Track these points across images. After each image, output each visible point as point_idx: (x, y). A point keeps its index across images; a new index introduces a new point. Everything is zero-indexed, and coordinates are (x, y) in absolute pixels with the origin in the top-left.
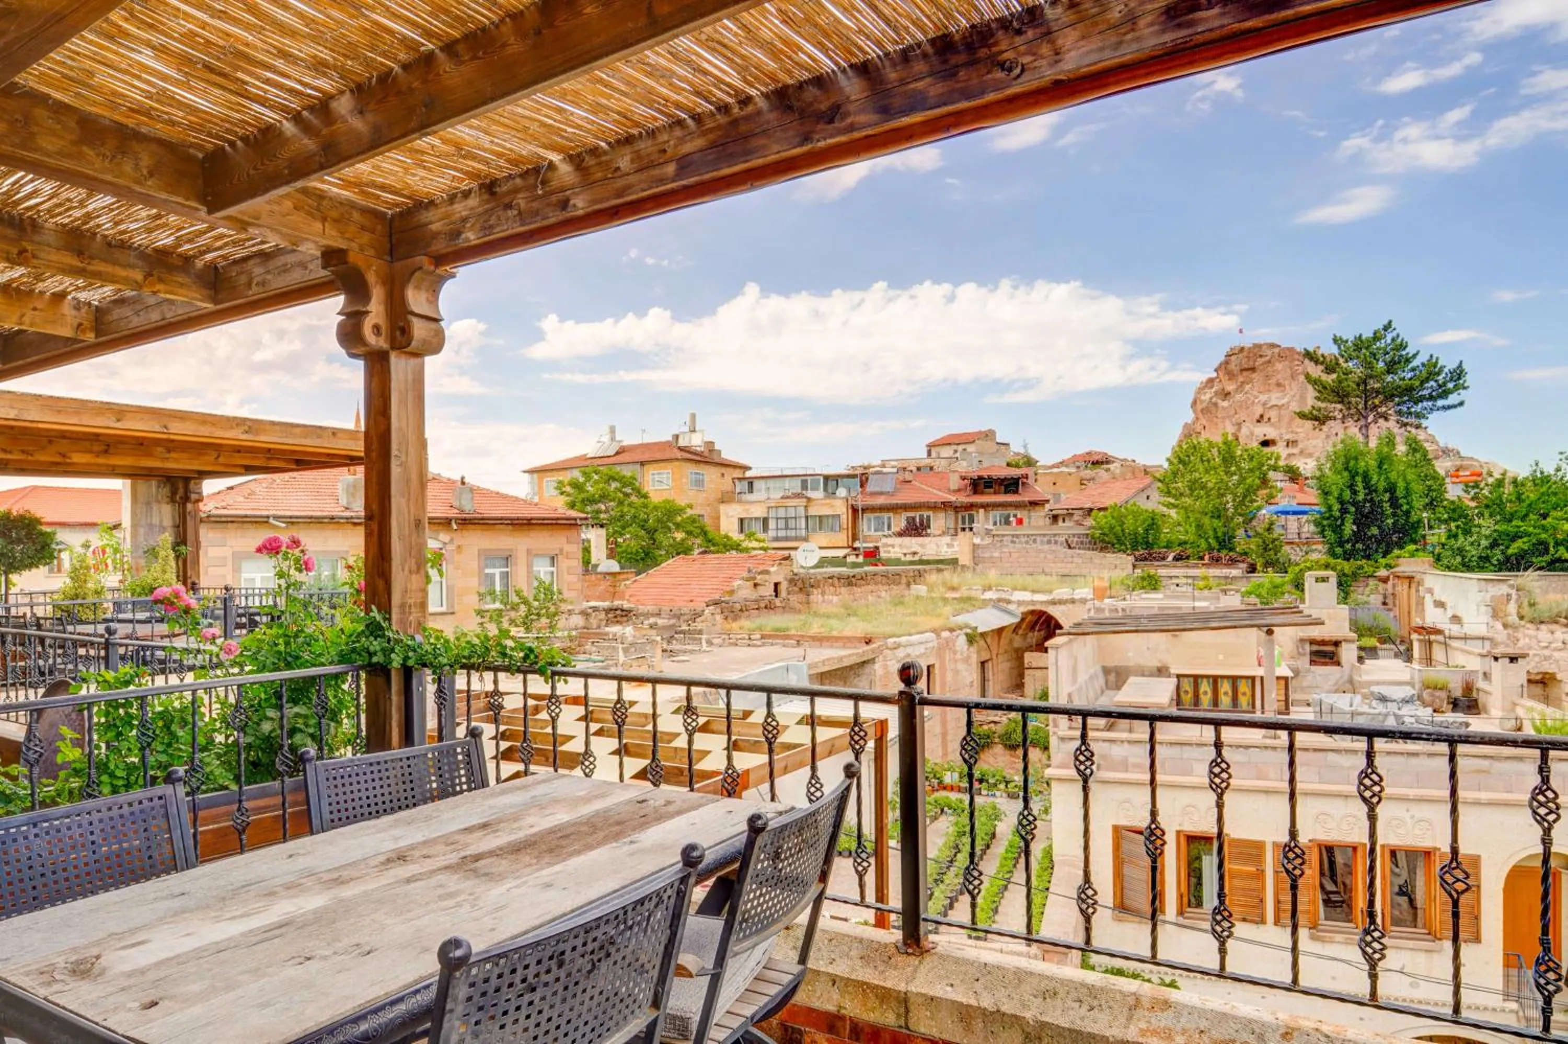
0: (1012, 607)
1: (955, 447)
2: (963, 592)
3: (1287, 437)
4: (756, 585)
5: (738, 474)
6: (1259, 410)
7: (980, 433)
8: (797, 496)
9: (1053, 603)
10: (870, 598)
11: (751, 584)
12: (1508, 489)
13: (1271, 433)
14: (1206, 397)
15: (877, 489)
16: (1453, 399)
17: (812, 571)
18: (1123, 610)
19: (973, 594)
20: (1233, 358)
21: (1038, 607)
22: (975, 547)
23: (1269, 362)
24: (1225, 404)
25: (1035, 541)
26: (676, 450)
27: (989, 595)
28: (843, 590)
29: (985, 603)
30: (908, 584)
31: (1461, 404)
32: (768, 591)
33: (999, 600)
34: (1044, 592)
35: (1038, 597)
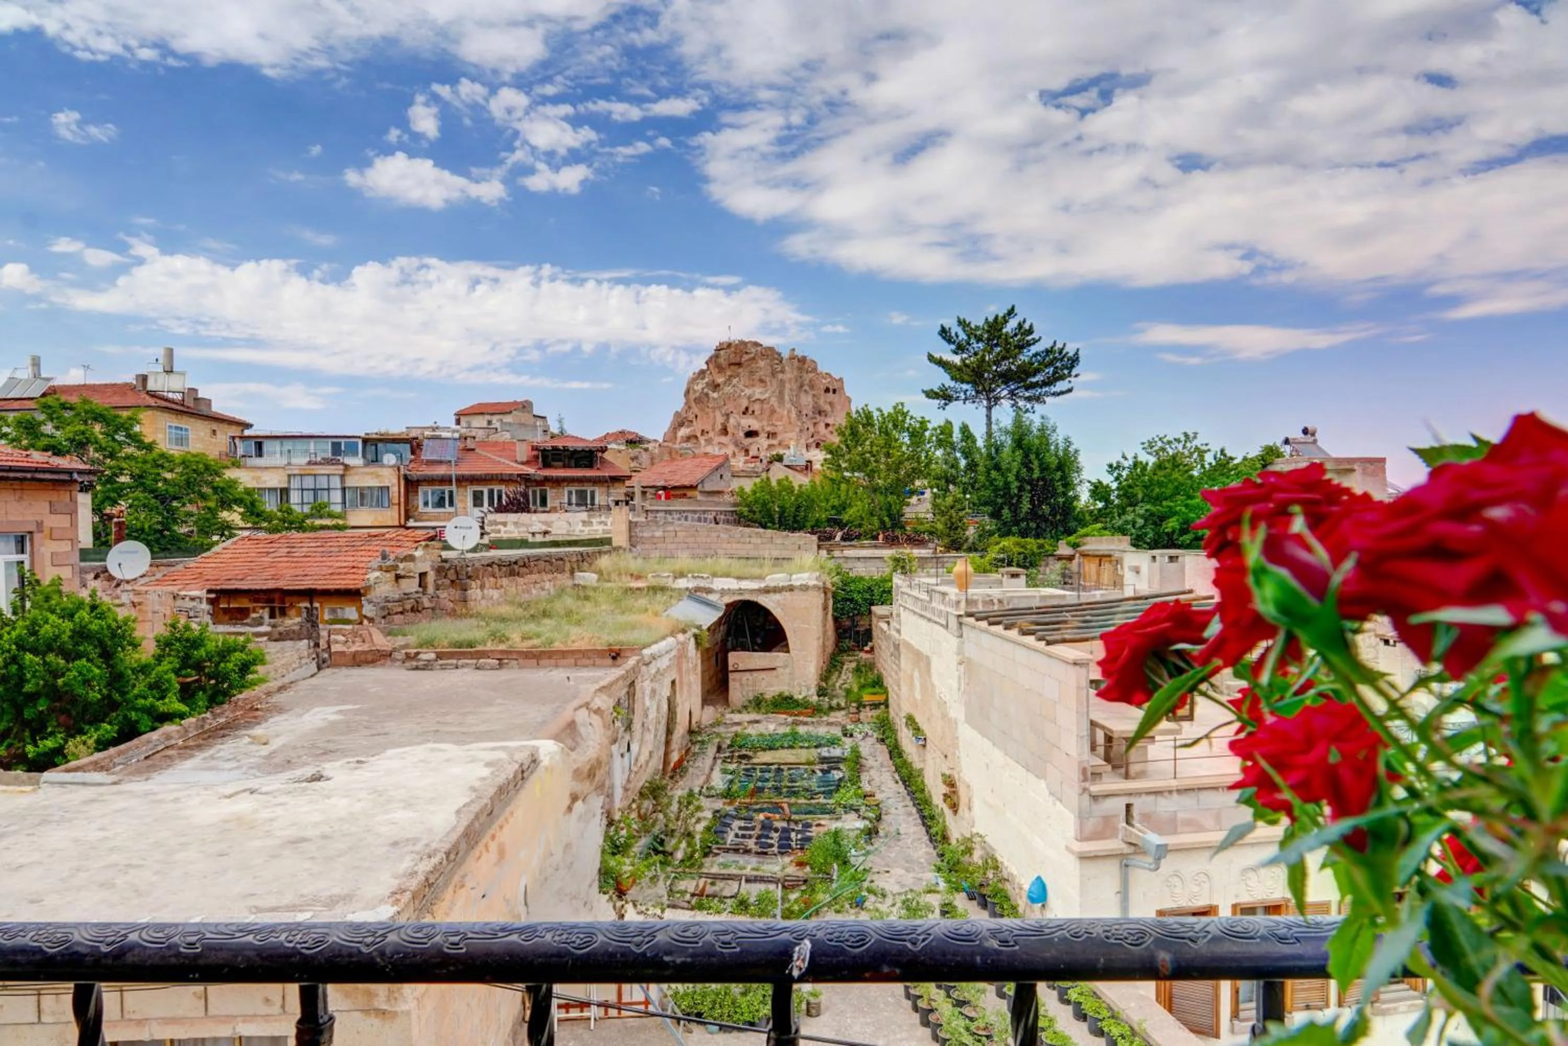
0: (713, 597)
1: (488, 417)
2: (651, 581)
3: (768, 429)
4: (398, 577)
5: (234, 431)
6: (745, 403)
7: (515, 403)
8: (327, 462)
9: (767, 591)
10: (534, 591)
11: (390, 576)
13: (755, 425)
14: (698, 387)
15: (434, 457)
16: (1061, 386)
17: (470, 555)
18: (1000, 601)
19: (662, 582)
20: (722, 352)
21: (747, 597)
22: (632, 525)
23: (754, 359)
24: (715, 395)
25: (686, 519)
26: (143, 395)
27: (682, 583)
28: (505, 581)
29: (680, 594)
30: (572, 572)
31: (1070, 390)
32: (411, 586)
33: (698, 589)
34: (752, 578)
35: (746, 585)
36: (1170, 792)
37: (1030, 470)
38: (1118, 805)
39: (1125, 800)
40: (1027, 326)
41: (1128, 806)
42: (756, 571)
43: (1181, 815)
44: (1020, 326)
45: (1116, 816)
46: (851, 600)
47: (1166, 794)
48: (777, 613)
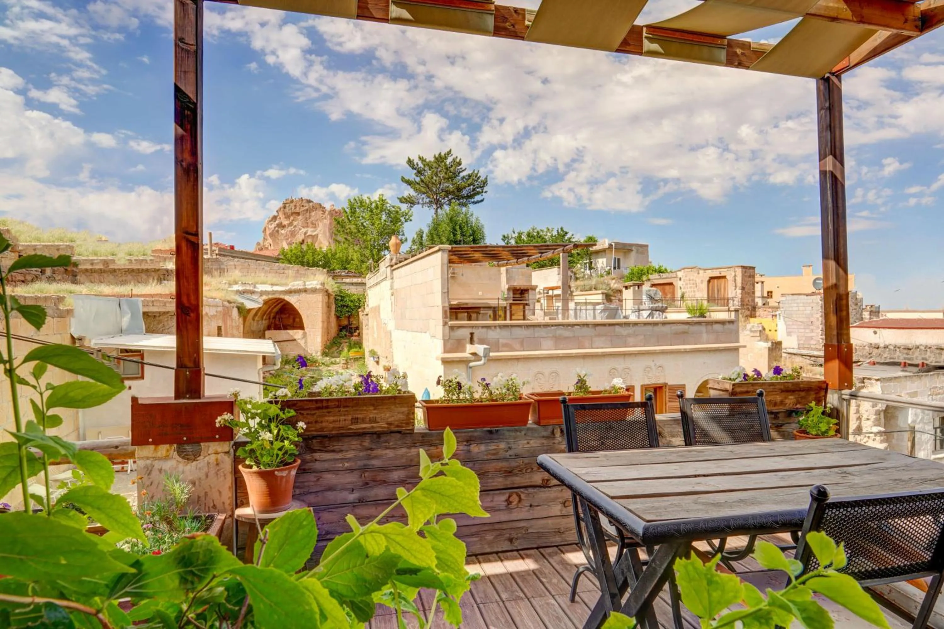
0: (256, 296)
6: (302, 237)
9: (290, 292)
12: (524, 237)
14: (271, 227)
16: (477, 198)
19: (222, 286)
20: (287, 205)
21: (277, 296)
23: (307, 210)
24: (283, 232)
27: (236, 287)
31: (482, 201)
34: (281, 285)
35: (276, 288)
36: (495, 327)
37: (455, 235)
38: (465, 333)
39: (470, 330)
40: (458, 160)
41: (472, 334)
42: (284, 281)
43: (501, 341)
44: (454, 160)
45: (465, 339)
46: (347, 307)
47: (493, 328)
48: (296, 306)
